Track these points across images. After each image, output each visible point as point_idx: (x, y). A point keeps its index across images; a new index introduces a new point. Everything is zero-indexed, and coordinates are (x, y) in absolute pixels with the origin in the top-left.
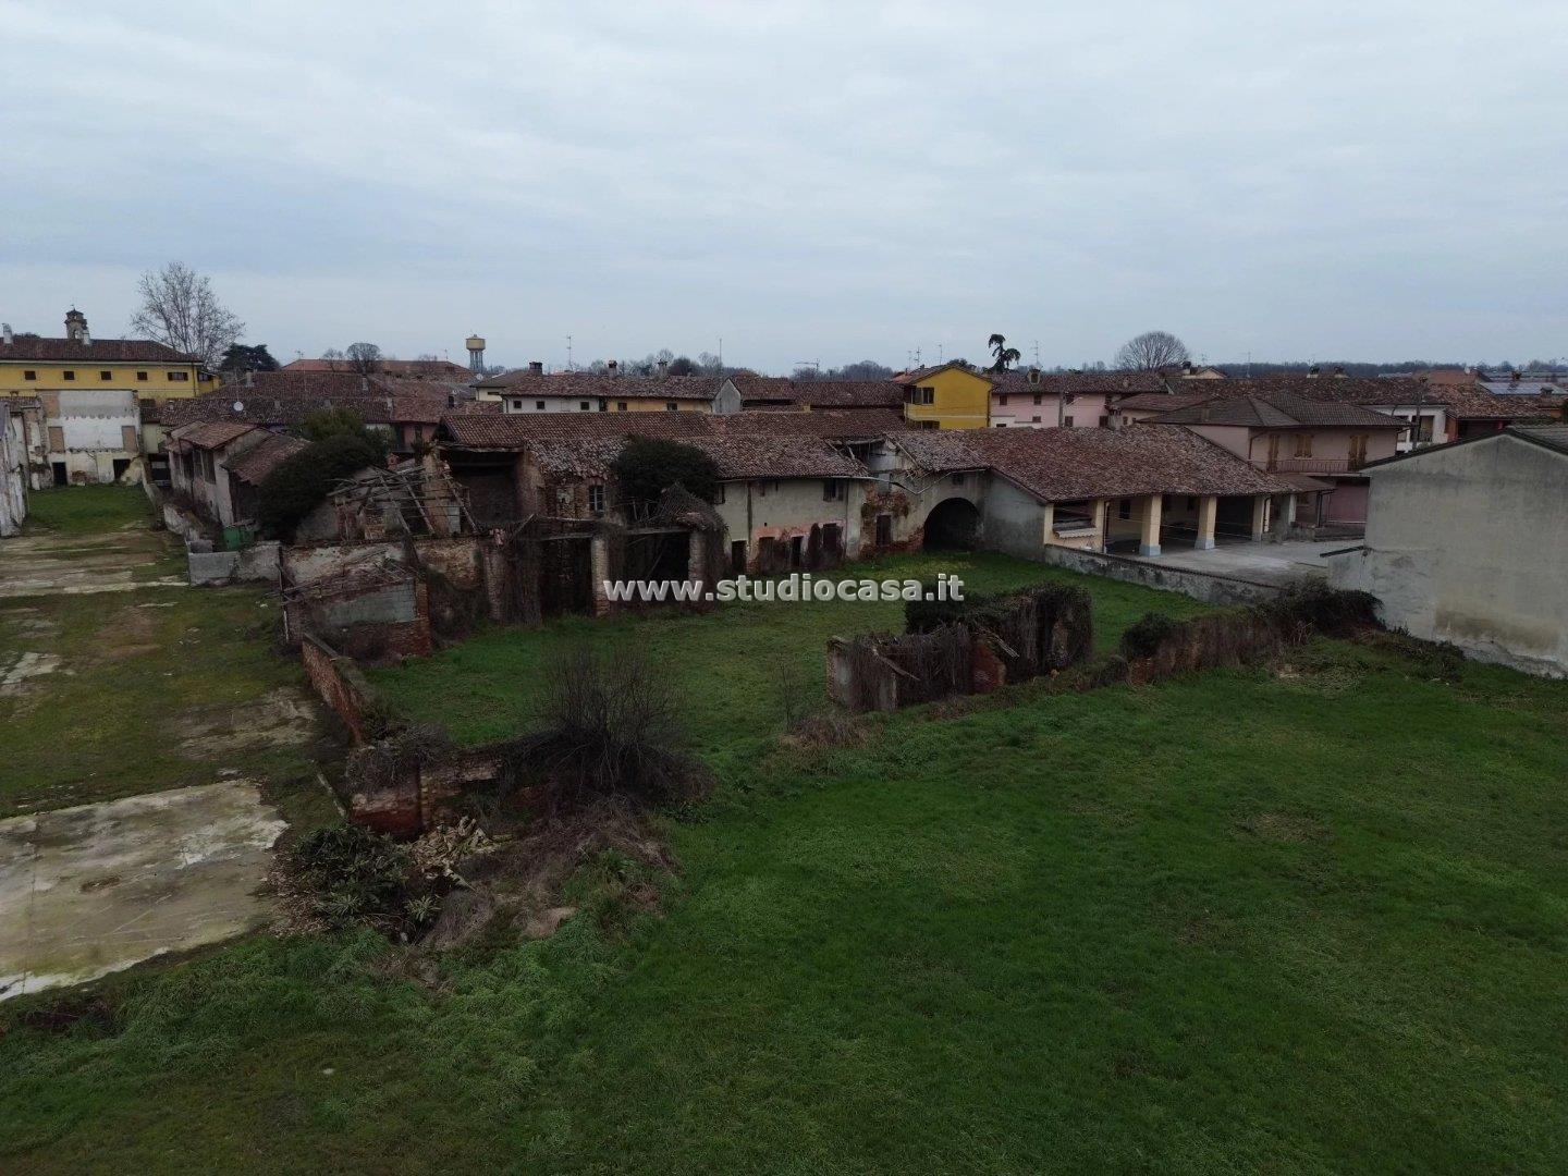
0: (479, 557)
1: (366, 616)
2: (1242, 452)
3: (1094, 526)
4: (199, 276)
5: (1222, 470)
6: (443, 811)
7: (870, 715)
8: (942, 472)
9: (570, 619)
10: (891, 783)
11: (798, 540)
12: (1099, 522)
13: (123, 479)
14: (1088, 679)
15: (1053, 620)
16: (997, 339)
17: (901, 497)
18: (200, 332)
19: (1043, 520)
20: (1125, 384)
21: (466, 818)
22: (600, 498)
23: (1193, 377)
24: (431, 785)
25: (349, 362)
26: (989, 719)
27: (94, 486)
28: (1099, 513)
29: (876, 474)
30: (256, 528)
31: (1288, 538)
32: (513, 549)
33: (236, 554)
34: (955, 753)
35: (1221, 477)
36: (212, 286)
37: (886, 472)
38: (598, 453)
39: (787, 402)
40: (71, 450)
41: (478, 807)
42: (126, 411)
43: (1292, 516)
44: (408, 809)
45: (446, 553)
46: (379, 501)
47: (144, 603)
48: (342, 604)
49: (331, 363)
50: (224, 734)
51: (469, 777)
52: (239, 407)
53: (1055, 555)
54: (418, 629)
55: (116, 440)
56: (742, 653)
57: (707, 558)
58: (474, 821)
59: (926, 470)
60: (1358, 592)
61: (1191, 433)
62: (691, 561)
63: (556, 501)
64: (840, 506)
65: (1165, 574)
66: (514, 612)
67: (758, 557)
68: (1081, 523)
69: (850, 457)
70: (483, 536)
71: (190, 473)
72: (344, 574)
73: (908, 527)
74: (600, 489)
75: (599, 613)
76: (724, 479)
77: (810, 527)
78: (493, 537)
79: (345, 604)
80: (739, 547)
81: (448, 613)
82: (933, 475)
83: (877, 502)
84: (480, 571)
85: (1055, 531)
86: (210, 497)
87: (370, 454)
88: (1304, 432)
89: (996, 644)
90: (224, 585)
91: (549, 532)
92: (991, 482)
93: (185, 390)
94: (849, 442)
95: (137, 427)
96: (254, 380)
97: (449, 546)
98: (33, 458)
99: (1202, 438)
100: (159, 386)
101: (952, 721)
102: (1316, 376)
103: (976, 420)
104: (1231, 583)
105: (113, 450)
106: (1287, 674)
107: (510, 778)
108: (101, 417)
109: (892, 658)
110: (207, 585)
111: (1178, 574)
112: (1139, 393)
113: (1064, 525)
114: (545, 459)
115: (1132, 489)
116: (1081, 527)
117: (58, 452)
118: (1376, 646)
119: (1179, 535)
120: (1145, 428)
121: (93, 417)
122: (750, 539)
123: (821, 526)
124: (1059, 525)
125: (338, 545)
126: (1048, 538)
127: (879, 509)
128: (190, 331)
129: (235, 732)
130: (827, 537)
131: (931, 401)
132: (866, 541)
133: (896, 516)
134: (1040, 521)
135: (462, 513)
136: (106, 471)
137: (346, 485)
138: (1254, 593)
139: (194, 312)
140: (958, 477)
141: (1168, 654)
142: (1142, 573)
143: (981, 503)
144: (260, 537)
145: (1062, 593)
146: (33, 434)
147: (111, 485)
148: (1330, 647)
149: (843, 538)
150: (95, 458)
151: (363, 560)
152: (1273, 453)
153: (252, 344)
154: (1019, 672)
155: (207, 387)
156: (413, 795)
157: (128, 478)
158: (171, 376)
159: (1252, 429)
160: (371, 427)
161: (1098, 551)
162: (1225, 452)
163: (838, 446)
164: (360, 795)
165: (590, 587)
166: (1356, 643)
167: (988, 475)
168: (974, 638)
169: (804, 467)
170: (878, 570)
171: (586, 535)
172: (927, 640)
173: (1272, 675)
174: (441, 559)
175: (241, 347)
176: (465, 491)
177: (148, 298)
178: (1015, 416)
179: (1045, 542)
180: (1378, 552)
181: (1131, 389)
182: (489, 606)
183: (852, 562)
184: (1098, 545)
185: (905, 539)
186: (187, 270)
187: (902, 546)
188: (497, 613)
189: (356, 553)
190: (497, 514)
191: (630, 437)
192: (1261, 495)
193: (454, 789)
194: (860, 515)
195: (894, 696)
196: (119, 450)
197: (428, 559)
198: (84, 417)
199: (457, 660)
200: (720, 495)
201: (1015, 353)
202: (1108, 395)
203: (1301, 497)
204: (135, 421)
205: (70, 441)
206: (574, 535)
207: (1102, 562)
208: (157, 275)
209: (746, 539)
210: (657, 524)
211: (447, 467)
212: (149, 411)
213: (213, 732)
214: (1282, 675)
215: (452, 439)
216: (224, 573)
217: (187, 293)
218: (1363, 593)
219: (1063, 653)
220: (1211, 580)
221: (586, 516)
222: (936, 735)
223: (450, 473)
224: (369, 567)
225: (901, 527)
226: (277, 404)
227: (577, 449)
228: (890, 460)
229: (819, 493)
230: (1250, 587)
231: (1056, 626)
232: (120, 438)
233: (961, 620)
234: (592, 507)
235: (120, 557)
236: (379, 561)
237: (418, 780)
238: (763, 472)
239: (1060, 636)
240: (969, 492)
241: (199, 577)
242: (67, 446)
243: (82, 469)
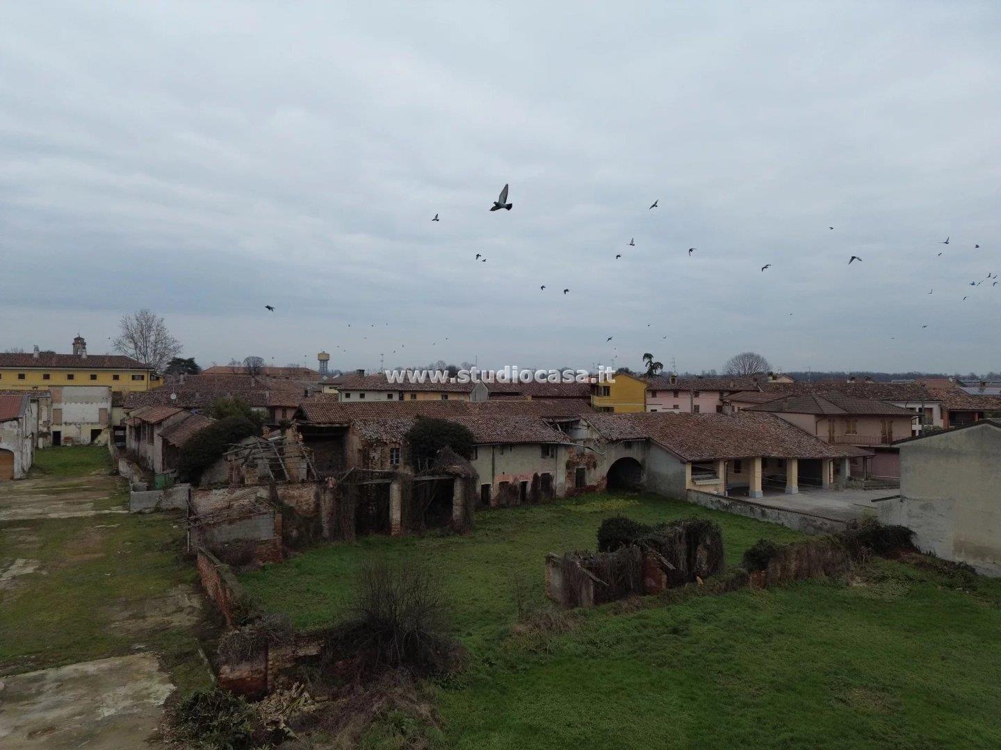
0: (317, 495)
1: (241, 536)
2: (812, 431)
3: (718, 478)
4: (159, 317)
5: (799, 442)
6: (282, 679)
7: (576, 610)
8: (618, 440)
9: (373, 538)
10: (591, 661)
11: (524, 484)
12: (721, 473)
13: (96, 441)
14: (723, 585)
15: (697, 544)
16: (648, 356)
17: (591, 457)
18: (155, 350)
19: (684, 473)
20: (732, 385)
21: (298, 683)
22: (397, 456)
23: (775, 381)
24: (276, 660)
25: (244, 368)
26: (658, 614)
27: (77, 446)
28: (721, 469)
29: (575, 441)
30: (175, 475)
31: (847, 487)
32: (340, 490)
33: (161, 492)
34: (636, 639)
35: (799, 447)
36: (166, 324)
37: (581, 440)
38: (397, 428)
39: (517, 394)
40: (66, 423)
41: (306, 676)
42: (104, 399)
43: (848, 473)
44: (258, 676)
45: (296, 493)
46: (255, 459)
47: (99, 525)
48: (226, 527)
49: (233, 369)
50: (139, 618)
51: (301, 653)
52: (173, 397)
53: (693, 498)
54: (275, 544)
55: (95, 418)
56: (487, 562)
57: (465, 495)
58: (303, 686)
59: (607, 439)
60: (899, 527)
61: (777, 418)
62: (454, 498)
63: (369, 458)
64: (552, 461)
65: (768, 511)
66: (337, 533)
67: (499, 495)
68: (709, 476)
69: (558, 429)
70: (321, 482)
71: (138, 438)
72: (229, 507)
73: (597, 476)
74: (397, 450)
75: (393, 533)
76: (477, 443)
77: (532, 475)
78: (327, 482)
79: (228, 527)
80: (486, 488)
81: (295, 533)
82: (612, 442)
83: (576, 459)
84: (318, 506)
85: (693, 480)
86: (149, 454)
87: (253, 427)
88: (850, 418)
89: (660, 560)
90: (151, 513)
91: (364, 479)
92: (649, 448)
93: (142, 386)
94: (558, 420)
95: (109, 409)
96: (184, 380)
97: (298, 488)
98: (41, 428)
99: (784, 421)
100: (126, 383)
101: (632, 615)
102: (853, 382)
103: (638, 407)
104: (813, 518)
105: (92, 423)
106: (858, 584)
107: (329, 655)
108: (87, 403)
109: (590, 569)
110: (140, 513)
111: (777, 511)
112: (741, 391)
113: (699, 476)
114: (364, 431)
115: (742, 454)
116: (710, 478)
117: (57, 425)
118: (916, 564)
119: (774, 484)
120: (747, 414)
121: (82, 403)
122: (493, 483)
123: (540, 475)
124: (694, 476)
125: (227, 487)
126: (689, 485)
127: (578, 464)
128: (149, 350)
129: (147, 617)
130: (544, 481)
131: (608, 394)
132: (569, 485)
133: (589, 469)
134: (683, 474)
135: (308, 466)
136: (86, 437)
137: (236, 447)
138: (828, 525)
139: (152, 338)
140: (628, 444)
141: (774, 568)
142: (752, 510)
143: (644, 461)
144: (178, 481)
145: (701, 525)
146: (43, 413)
147: (89, 445)
148: (884, 565)
149: (554, 483)
150: (80, 428)
151: (243, 497)
152: (831, 431)
153: (186, 357)
154: (676, 580)
155: (156, 384)
156: (262, 667)
157: (99, 441)
158: (133, 378)
159: (817, 415)
160: (254, 409)
161: (722, 494)
162: (800, 430)
163: (550, 423)
164: (226, 667)
165: (388, 515)
166: (903, 562)
167: (647, 443)
168: (644, 556)
169: (528, 436)
170: (577, 504)
171: (387, 481)
172: (612, 556)
173: (848, 584)
174: (293, 497)
175: (179, 359)
176: (311, 452)
177: (125, 330)
178: (663, 404)
179: (687, 488)
180: (911, 499)
181: (736, 388)
182: (321, 529)
183: (560, 499)
184: (721, 490)
185: (595, 484)
186: (150, 314)
187: (592, 489)
188: (326, 533)
189: (238, 493)
190: (330, 466)
191: (418, 417)
192: (827, 458)
193: (290, 662)
194: (565, 468)
195: (592, 596)
196: (96, 423)
197: (284, 497)
198: (76, 403)
199: (297, 566)
200: (475, 454)
201: (660, 365)
202: (721, 392)
203: (853, 460)
204: (108, 405)
205: (66, 417)
206: (379, 481)
207: (725, 502)
208: (133, 317)
209: (491, 483)
210: (433, 474)
211: (301, 437)
212: (117, 399)
213: (134, 617)
214: (854, 585)
215: (305, 418)
216: (152, 505)
217: (149, 328)
218: (904, 528)
219: (705, 567)
220: (799, 516)
221: (388, 468)
222: (622, 625)
223: (302, 441)
224: (246, 502)
225: (592, 475)
226: (197, 395)
227: (384, 425)
228: (583, 433)
229: (538, 452)
230: (826, 521)
231: (700, 548)
232: (98, 416)
233: (635, 543)
234: (392, 462)
235: (87, 493)
236: (253, 498)
237: (267, 654)
238: (502, 440)
239: (702, 554)
240: (635, 454)
241: (135, 508)
242: (63, 421)
243: (71, 436)
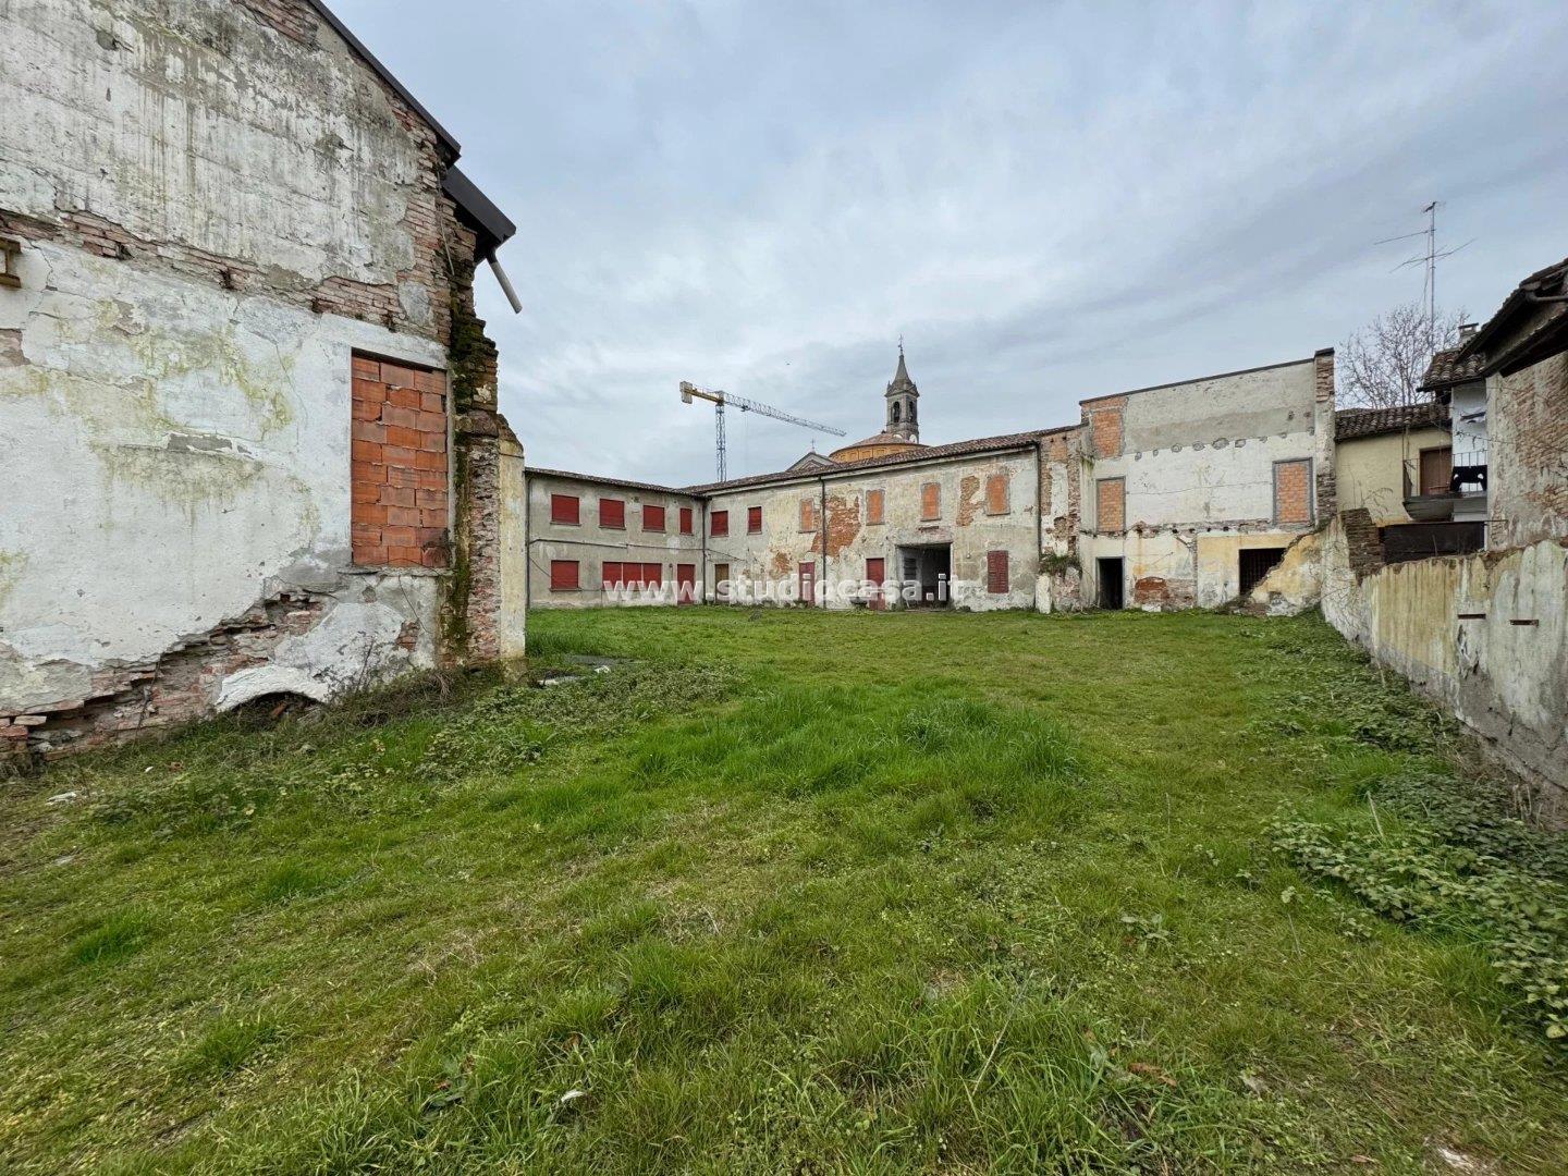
13: (1259, 594)
27: (1184, 614)
40: (1140, 529)
55: (1259, 504)
95: (1319, 462)
98: (1049, 542)
105: (1242, 525)
108: (1218, 443)
117: (1111, 534)
121: (1198, 446)
136: (1218, 579)
146: (1054, 490)
147: (1224, 610)
150: (1193, 547)
157: (1275, 595)
196: (1260, 525)
198: (1176, 448)
204: (1312, 443)
205: (1138, 509)
232: (1266, 492)
242: (1131, 522)
243: (1161, 574)
